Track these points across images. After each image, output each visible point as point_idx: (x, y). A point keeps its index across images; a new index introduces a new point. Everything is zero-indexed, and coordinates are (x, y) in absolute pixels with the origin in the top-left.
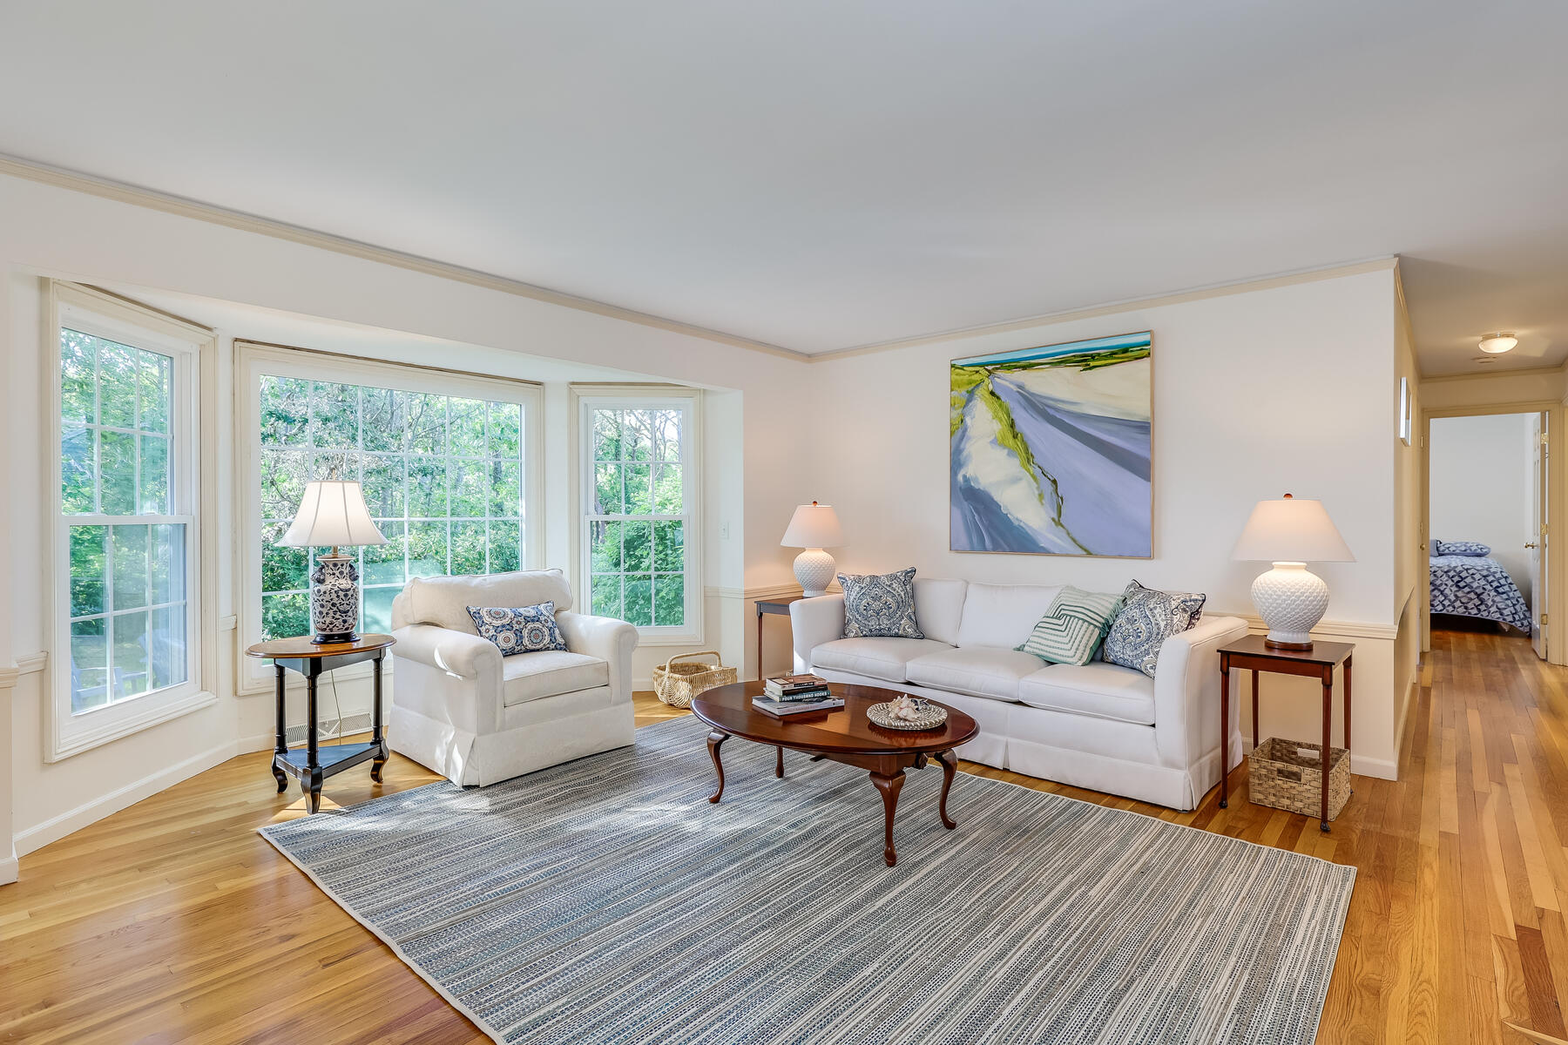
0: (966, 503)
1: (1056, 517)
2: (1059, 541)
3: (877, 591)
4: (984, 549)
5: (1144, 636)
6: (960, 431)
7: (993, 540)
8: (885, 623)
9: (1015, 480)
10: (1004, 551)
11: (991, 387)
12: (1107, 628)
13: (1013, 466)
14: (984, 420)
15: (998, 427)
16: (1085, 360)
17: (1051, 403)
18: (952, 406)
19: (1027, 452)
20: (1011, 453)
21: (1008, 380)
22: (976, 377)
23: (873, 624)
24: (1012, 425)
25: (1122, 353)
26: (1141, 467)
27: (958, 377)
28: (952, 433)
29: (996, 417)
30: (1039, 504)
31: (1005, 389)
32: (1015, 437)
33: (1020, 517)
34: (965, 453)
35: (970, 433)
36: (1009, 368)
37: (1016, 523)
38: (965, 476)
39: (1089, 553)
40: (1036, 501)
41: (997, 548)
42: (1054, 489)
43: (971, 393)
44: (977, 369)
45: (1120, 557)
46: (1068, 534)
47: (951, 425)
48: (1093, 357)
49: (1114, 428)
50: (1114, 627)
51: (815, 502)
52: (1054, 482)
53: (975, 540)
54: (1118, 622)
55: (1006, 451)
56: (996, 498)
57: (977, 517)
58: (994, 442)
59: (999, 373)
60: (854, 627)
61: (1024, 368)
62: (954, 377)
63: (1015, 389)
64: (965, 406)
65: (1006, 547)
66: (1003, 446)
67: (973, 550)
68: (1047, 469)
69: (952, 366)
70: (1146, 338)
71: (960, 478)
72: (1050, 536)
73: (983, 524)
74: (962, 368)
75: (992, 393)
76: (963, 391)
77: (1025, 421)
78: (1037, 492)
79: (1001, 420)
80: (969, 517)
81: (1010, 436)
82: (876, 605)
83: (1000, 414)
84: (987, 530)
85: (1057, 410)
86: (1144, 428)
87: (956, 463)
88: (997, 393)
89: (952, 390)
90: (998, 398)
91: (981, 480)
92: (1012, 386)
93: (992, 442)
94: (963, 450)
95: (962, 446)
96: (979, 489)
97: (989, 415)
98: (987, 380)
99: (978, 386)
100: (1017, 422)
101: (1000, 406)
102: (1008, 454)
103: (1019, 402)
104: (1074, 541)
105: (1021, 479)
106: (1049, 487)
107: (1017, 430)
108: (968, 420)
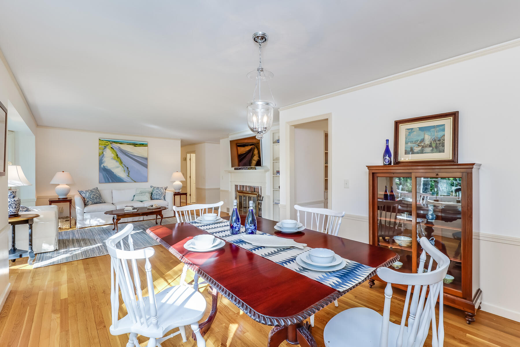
0: (104, 172)
1: (128, 175)
2: (128, 180)
3: (94, 193)
4: (109, 182)
5: (160, 194)
6: (102, 155)
7: (112, 180)
8: (98, 200)
9: (118, 167)
10: (115, 182)
11: (111, 146)
12: (152, 194)
13: (117, 164)
14: (109, 153)
15: (113, 155)
16: (135, 145)
17: (127, 152)
18: (100, 149)
19: (121, 161)
20: (117, 161)
21: (115, 145)
22: (107, 143)
23: (95, 201)
24: (117, 155)
25: (142, 145)
26: (146, 166)
27: (101, 143)
28: (99, 155)
29: (112, 153)
30: (124, 173)
31: (116, 148)
32: (118, 158)
33: (119, 175)
34: (103, 161)
35: (105, 156)
36: (116, 143)
37: (118, 176)
38: (103, 166)
39: (135, 182)
40: (123, 172)
41: (113, 182)
42: (127, 169)
43: (105, 147)
44: (107, 142)
45: (142, 182)
46: (131, 178)
47: (99, 153)
48: (136, 144)
49: (140, 158)
50: (153, 194)
51: (63, 172)
52: (128, 168)
53: (107, 180)
54: (154, 192)
55: (115, 161)
56: (113, 171)
57: (107, 175)
58: (112, 159)
59: (113, 143)
60: (90, 202)
61: (120, 144)
62: (100, 142)
63: (118, 148)
64: (103, 150)
65: (115, 181)
66: (115, 160)
67: (106, 182)
68: (126, 165)
69: (99, 140)
70: (147, 143)
71: (102, 166)
72: (127, 179)
73: (109, 177)
74: (103, 140)
75: (111, 148)
76: (103, 146)
77: (120, 155)
78: (123, 170)
79: (114, 154)
80: (105, 175)
81: (117, 158)
82: (95, 196)
83: (114, 153)
84: (110, 178)
85: (128, 153)
86: (146, 159)
87: (101, 162)
88: (113, 148)
89: (99, 145)
90: (113, 149)
91: (108, 167)
92: (117, 147)
93: (111, 159)
94: (103, 160)
95: (102, 159)
96: (108, 169)
97: (111, 152)
98: (110, 144)
99: (107, 145)
100: (118, 155)
101: (114, 151)
102: (116, 162)
103: (119, 151)
104: (132, 180)
105: (119, 167)
106: (126, 169)
107: (118, 156)
108: (104, 153)
